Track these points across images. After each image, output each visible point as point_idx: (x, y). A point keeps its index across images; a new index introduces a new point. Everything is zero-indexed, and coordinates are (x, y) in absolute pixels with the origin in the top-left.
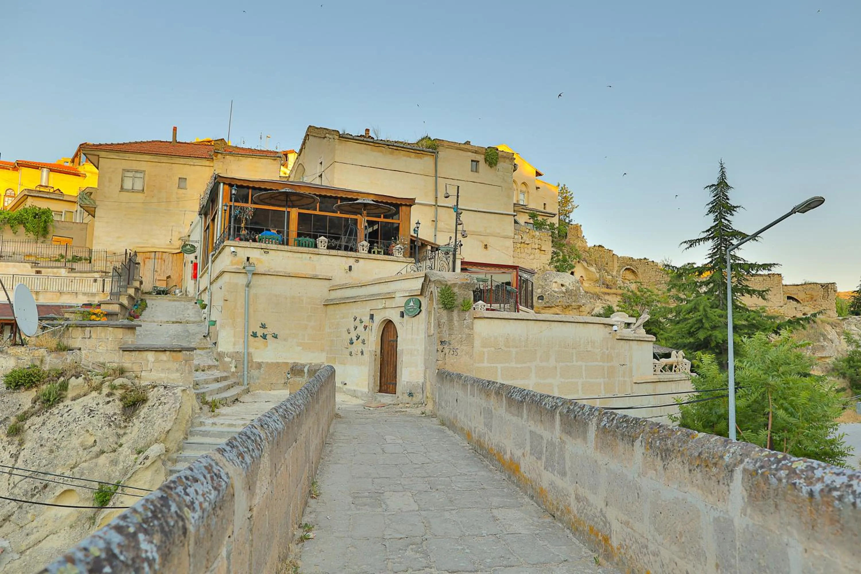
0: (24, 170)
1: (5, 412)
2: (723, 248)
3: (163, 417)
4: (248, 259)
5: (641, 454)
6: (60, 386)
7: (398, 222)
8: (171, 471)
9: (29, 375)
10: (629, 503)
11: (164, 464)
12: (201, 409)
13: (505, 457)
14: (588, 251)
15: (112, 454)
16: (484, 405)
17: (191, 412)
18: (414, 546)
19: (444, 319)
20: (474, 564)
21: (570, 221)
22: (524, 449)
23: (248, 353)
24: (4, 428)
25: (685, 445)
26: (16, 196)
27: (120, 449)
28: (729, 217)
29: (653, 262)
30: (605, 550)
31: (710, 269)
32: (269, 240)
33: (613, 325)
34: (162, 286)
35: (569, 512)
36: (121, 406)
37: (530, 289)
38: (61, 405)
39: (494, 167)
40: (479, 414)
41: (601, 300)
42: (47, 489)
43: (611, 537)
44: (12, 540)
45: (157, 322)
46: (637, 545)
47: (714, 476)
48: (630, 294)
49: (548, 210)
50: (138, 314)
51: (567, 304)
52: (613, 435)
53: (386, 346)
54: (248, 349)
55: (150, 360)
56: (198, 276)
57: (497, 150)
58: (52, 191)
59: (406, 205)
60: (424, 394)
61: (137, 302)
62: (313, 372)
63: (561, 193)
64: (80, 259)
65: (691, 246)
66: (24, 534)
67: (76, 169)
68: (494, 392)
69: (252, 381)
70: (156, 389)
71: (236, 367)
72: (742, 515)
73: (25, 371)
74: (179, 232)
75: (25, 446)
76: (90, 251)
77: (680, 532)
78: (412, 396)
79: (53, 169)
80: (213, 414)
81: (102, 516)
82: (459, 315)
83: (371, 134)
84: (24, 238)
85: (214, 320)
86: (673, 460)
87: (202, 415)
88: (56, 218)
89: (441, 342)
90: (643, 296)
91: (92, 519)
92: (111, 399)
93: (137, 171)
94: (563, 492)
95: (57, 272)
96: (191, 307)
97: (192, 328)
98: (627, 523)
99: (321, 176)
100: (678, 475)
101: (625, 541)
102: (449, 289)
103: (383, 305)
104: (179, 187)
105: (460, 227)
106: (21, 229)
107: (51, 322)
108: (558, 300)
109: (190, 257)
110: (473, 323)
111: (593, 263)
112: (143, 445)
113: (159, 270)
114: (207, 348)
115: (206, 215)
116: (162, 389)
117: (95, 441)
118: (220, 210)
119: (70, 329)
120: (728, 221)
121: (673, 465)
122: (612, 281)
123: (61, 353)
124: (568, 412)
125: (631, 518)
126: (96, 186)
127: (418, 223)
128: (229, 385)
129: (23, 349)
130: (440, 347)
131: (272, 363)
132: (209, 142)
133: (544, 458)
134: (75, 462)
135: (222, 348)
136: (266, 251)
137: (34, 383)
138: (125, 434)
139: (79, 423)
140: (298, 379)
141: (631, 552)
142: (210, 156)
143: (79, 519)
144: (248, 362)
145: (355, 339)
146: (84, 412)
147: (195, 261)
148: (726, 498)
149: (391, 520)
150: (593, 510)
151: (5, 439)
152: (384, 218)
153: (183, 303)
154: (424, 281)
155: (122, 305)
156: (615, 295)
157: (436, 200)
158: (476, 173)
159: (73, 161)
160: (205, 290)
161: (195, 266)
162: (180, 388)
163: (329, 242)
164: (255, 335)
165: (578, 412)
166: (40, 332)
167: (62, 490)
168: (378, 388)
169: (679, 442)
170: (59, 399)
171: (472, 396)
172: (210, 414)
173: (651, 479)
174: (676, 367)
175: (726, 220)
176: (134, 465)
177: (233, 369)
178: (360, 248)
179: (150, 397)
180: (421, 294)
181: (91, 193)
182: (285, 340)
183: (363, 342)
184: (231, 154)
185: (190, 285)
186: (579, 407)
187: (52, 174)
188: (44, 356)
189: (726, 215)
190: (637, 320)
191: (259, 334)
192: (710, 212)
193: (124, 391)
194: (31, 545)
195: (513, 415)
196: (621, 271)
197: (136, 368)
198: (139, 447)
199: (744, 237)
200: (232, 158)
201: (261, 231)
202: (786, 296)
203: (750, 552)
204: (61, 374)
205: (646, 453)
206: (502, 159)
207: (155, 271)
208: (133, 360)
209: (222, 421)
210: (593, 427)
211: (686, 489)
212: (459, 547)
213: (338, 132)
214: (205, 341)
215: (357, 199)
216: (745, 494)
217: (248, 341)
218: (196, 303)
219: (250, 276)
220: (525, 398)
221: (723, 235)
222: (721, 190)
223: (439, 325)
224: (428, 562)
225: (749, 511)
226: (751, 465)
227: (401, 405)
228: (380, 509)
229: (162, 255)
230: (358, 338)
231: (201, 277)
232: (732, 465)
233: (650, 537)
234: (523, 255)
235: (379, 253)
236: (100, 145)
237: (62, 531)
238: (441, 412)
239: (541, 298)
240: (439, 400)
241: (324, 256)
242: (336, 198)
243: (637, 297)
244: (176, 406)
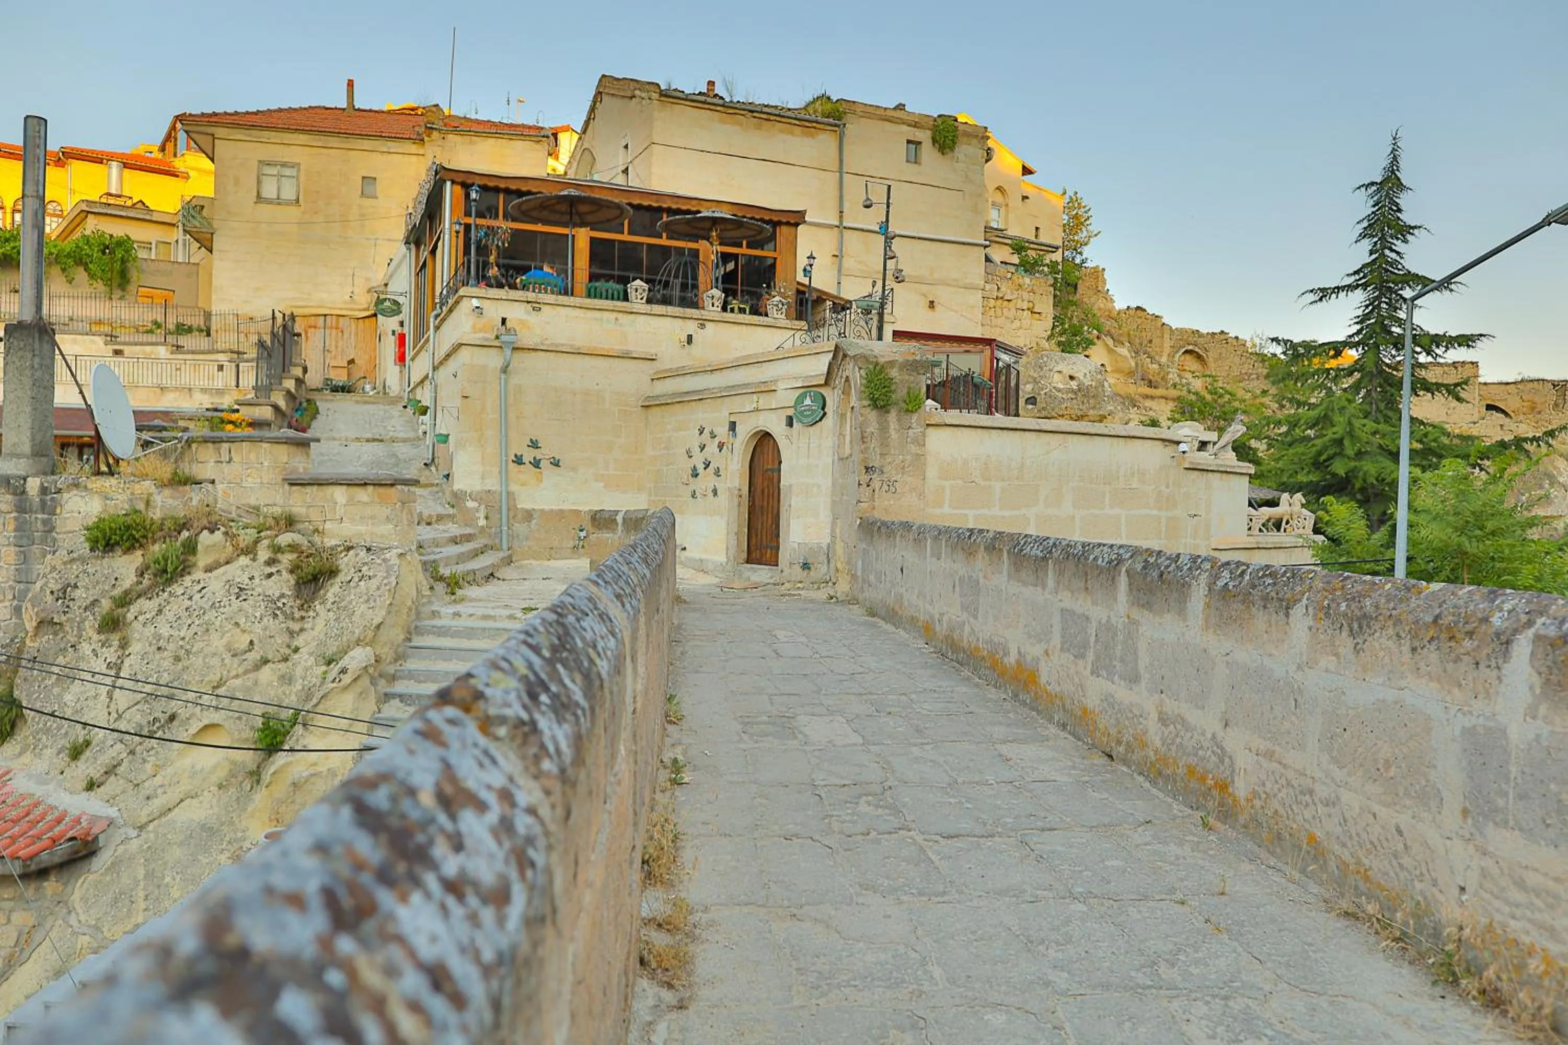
0: (76, 166)
1: (91, 593)
2: (1384, 305)
3: (368, 601)
4: (504, 321)
5: (1306, 629)
6: (183, 545)
7: (771, 254)
8: (386, 694)
9: (128, 528)
10: (1275, 718)
11: (373, 682)
12: (432, 588)
13: (1006, 660)
14: (1116, 317)
15: (282, 666)
16: (961, 572)
17: (415, 593)
18: (870, 798)
19: (872, 428)
20: (985, 825)
21: (1083, 262)
22: (1048, 642)
23: (508, 493)
24: (91, 618)
25: (1403, 605)
26: (65, 213)
27: (296, 656)
28: (1399, 246)
29: (1237, 338)
30: (1221, 805)
31: (1355, 345)
32: (541, 287)
33: (1178, 443)
34: (340, 378)
35: (1144, 745)
36: (293, 582)
37: (1013, 383)
38: (187, 580)
39: (950, 155)
40: (951, 588)
41: (1139, 408)
42: (175, 723)
43: (1233, 781)
44: (122, 805)
45: (340, 439)
46: (1291, 790)
47: (1468, 654)
48: (1193, 397)
49: (1042, 239)
50: (305, 425)
51: (1080, 413)
52: (1243, 602)
53: (758, 481)
54: (507, 486)
55: (339, 500)
56: (408, 358)
57: (956, 120)
58: (129, 203)
59: (788, 224)
60: (832, 565)
61: (301, 404)
62: (634, 522)
63: (1068, 208)
64: (190, 330)
65: (1321, 299)
66: (141, 796)
67: (169, 164)
68: (982, 547)
69: (516, 544)
70: (352, 552)
71: (487, 518)
72: (1528, 718)
73: (121, 520)
74: (368, 280)
75: (130, 650)
76: (208, 315)
77: (1387, 761)
78: (809, 568)
79: (130, 164)
80: (453, 597)
81: (272, 769)
82: (899, 420)
83: (719, 90)
84: (87, 290)
85: (444, 432)
86: (1377, 634)
87: (433, 599)
88: (142, 254)
89: (867, 468)
90: (1216, 401)
91: (256, 775)
92: (274, 570)
93: (284, 165)
94: (1131, 711)
95: (152, 352)
96: (396, 414)
97: (403, 450)
98: (1270, 755)
99: (626, 171)
100: (1387, 659)
101: (1264, 785)
102: (881, 372)
103: (755, 405)
104: (362, 194)
105: (891, 264)
106: (81, 275)
107: (158, 434)
108: (1063, 406)
109: (389, 324)
110: (924, 435)
111: (1124, 339)
112: (335, 649)
113: (333, 349)
114: (432, 485)
115: (418, 244)
116: (363, 553)
117: (251, 642)
118: (447, 232)
119: (194, 446)
120: (1398, 253)
121: (1376, 644)
122: (1159, 374)
123: (181, 488)
124: (1144, 568)
125: (1279, 744)
126: (211, 194)
127: (811, 257)
128: (476, 550)
129: (113, 481)
130: (865, 478)
131: (552, 511)
132: (412, 109)
133: (1091, 656)
134: (218, 678)
135: (459, 484)
136: (536, 307)
137: (137, 541)
138: (302, 630)
139: (222, 610)
140: (606, 535)
141: (1275, 804)
142: (418, 134)
143: (232, 775)
144: (509, 510)
145: (700, 467)
146: (229, 591)
147: (398, 330)
148: (1491, 691)
149: (818, 758)
150: (1196, 736)
151: (95, 637)
152: (748, 247)
153: (381, 407)
154: (833, 358)
155: (276, 408)
156: (1163, 401)
157: (841, 217)
158: (916, 166)
159: (163, 149)
160: (422, 382)
161: (402, 339)
162: (395, 551)
163: (650, 290)
164: (519, 461)
165: (1167, 567)
166: (140, 453)
167: (201, 725)
168: (745, 555)
169: (1388, 601)
170: (184, 569)
171: (934, 560)
172: (448, 598)
173: (1327, 671)
174: (1287, 523)
175: (1392, 250)
176: (322, 683)
177: (482, 522)
178: (708, 303)
179: (342, 567)
180: (826, 383)
181: (202, 207)
182: (574, 469)
183: (717, 473)
184: (456, 130)
185: (391, 374)
186: (1168, 559)
187: (127, 172)
188: (150, 495)
189: (1395, 241)
190: (1220, 437)
191: (525, 460)
192: (1363, 236)
193: (295, 556)
194: (155, 815)
195: (1025, 584)
196: (1177, 356)
197: (315, 515)
198: (329, 653)
199: (1426, 285)
200: (458, 139)
201: (525, 270)
202: (1484, 403)
203: (1542, 781)
204: (184, 526)
205: (1318, 626)
206: (965, 139)
207: (325, 350)
208: (308, 500)
209: (471, 611)
210: (1201, 591)
211: (1403, 683)
212: (952, 800)
213: (658, 85)
214: (427, 472)
215: (699, 212)
216: (1537, 680)
217: (507, 471)
218: (405, 407)
219: (508, 352)
220: (1050, 552)
221: (1387, 282)
222: (1388, 193)
223: (863, 437)
224: (902, 820)
225: (1543, 710)
226: (1553, 627)
227: (787, 585)
228: (795, 742)
229: (337, 321)
230: (707, 465)
231: (413, 359)
232: (1508, 633)
233: (1318, 774)
234: (1000, 321)
235: (742, 311)
236: (215, 114)
237: (206, 793)
238: (869, 594)
239: (1032, 400)
240: (863, 570)
241: (642, 317)
242: (660, 210)
243: (1206, 404)
244: (389, 583)
